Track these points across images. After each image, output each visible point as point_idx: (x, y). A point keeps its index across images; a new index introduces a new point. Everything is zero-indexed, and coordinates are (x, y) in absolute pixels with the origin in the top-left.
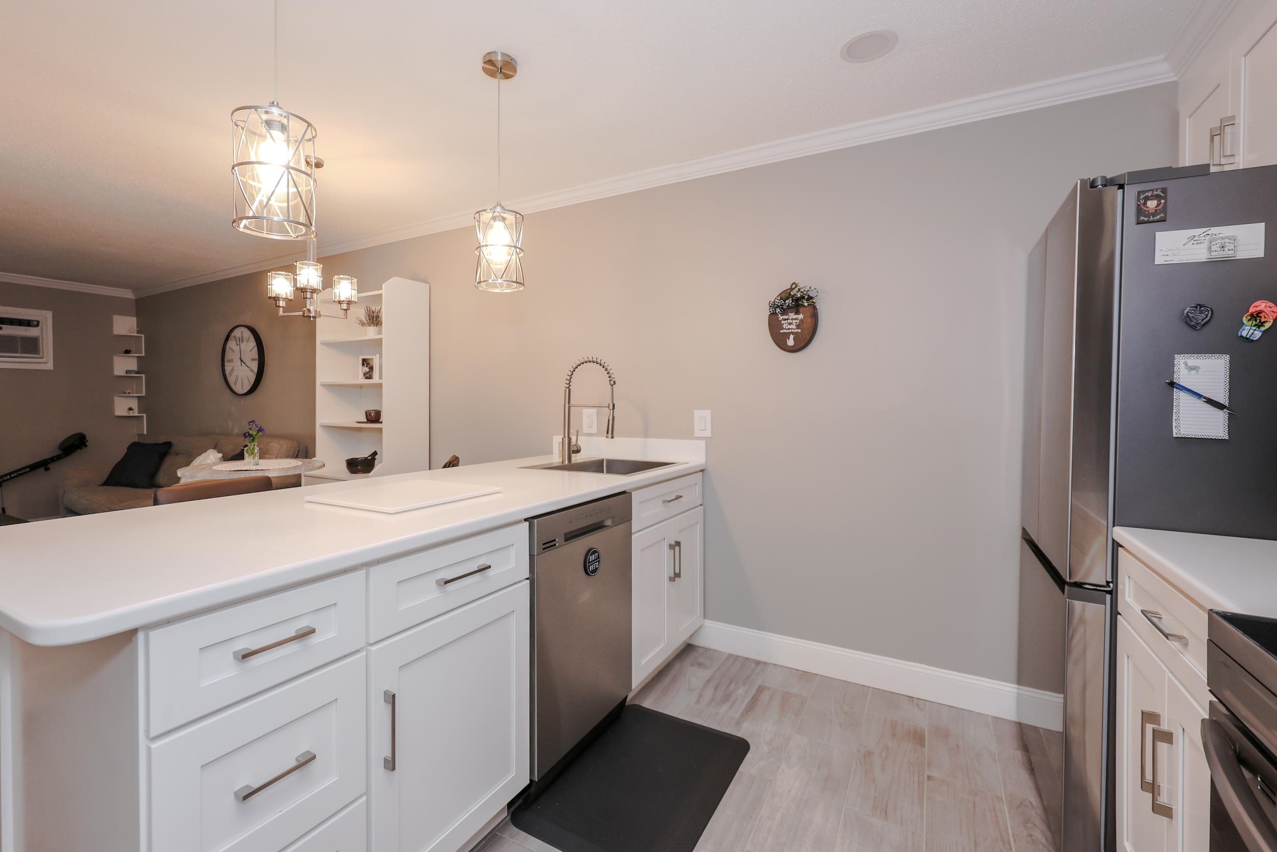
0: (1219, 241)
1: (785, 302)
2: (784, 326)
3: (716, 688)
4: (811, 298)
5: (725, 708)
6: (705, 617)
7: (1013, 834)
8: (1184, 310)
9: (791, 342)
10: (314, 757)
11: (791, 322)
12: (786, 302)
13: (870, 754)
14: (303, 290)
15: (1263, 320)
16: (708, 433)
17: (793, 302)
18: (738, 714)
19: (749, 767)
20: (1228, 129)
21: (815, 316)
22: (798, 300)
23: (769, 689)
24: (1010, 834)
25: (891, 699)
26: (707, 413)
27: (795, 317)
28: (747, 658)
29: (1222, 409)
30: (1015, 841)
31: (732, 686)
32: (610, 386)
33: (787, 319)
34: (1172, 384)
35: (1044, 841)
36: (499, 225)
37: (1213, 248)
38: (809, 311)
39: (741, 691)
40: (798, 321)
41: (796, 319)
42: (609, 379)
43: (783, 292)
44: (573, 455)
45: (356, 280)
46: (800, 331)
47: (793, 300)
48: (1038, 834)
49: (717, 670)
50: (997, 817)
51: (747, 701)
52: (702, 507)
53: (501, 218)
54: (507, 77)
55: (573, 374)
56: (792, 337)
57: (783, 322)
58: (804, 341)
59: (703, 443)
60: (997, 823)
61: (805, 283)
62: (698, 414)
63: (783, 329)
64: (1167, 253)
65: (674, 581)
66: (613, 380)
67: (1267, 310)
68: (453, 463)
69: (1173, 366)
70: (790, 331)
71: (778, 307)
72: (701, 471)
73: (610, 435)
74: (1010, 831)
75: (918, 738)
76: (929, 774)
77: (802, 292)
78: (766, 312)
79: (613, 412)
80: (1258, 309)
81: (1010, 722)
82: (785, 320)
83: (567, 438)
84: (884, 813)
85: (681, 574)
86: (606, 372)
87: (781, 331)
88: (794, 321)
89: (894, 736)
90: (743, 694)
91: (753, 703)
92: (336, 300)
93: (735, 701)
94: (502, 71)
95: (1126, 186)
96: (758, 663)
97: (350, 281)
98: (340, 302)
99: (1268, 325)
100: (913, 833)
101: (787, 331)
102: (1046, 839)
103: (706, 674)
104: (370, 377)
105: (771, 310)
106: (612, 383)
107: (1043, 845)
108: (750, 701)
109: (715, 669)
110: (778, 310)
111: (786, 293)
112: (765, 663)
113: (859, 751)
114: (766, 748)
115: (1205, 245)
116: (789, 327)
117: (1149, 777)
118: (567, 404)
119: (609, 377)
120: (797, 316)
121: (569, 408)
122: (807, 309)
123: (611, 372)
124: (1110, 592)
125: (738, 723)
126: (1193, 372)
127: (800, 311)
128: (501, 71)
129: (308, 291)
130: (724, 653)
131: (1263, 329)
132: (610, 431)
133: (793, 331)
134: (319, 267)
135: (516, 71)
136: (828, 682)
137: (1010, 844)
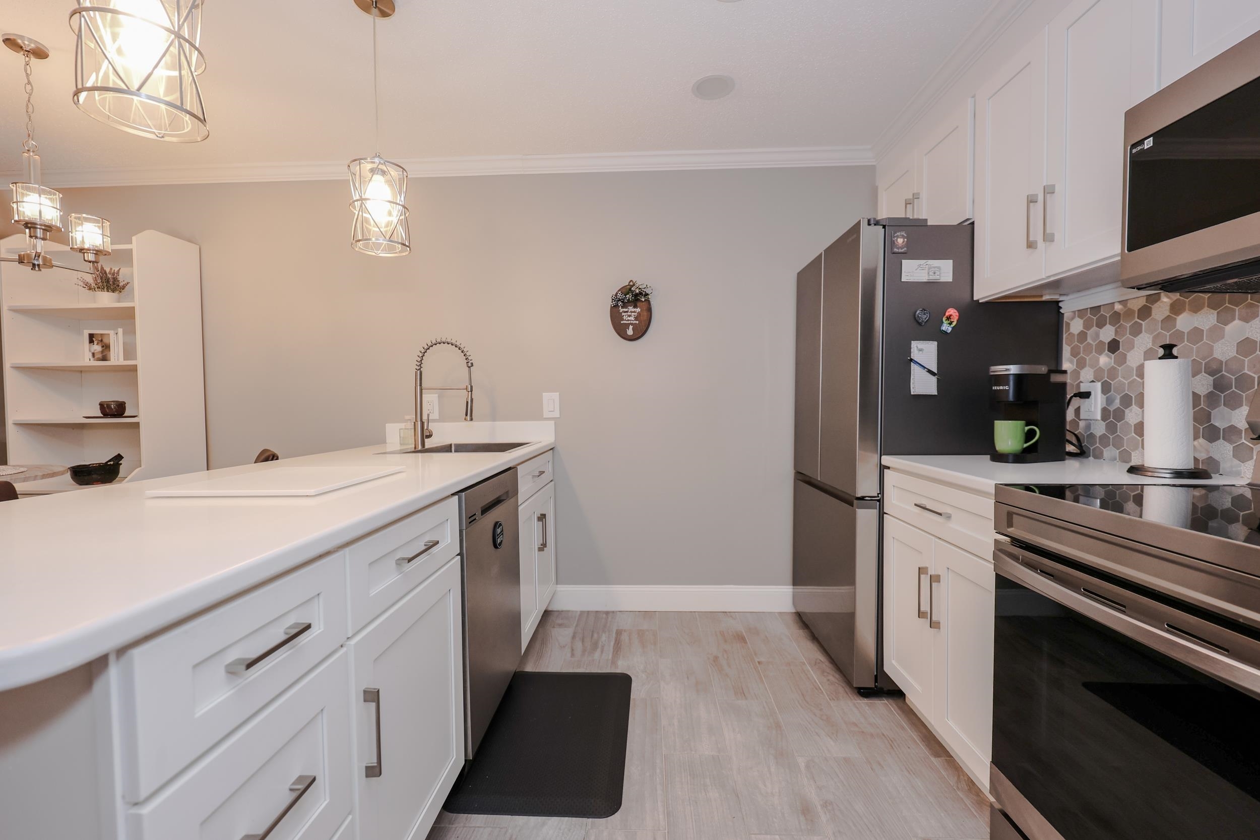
0: (933, 269)
1: (625, 295)
2: (625, 318)
3: (583, 641)
4: (648, 294)
5: (597, 655)
6: (557, 584)
7: (819, 682)
8: (916, 312)
9: (630, 332)
10: (314, 779)
11: (630, 315)
12: (627, 296)
13: (716, 658)
14: (29, 225)
15: (952, 320)
16: (557, 414)
17: (632, 297)
18: (610, 657)
19: (637, 693)
20: (916, 200)
21: (649, 310)
22: (636, 295)
23: (625, 631)
24: (819, 684)
25: (712, 616)
26: (556, 396)
27: (633, 310)
28: (597, 611)
29: (934, 376)
30: (822, 686)
31: (595, 636)
32: (467, 368)
33: (627, 312)
34: (911, 360)
35: (837, 681)
36: (378, 179)
37: (931, 273)
38: (645, 305)
39: (604, 637)
40: (636, 314)
41: (634, 312)
42: (466, 361)
43: (624, 287)
44: (426, 440)
45: (108, 223)
46: (637, 322)
47: (632, 295)
48: (831, 678)
49: (577, 626)
50: (806, 675)
51: (612, 643)
52: (553, 483)
53: (380, 172)
54: (384, 14)
55: (424, 355)
56: (631, 327)
57: (623, 314)
58: (641, 331)
59: (552, 424)
60: (809, 678)
61: (642, 281)
62: (546, 396)
63: (623, 320)
64: (907, 274)
65: (543, 550)
66: (471, 362)
67: (954, 314)
68: (268, 457)
69: (910, 348)
70: (630, 322)
71: (620, 300)
72: (551, 449)
73: (468, 417)
74: (817, 681)
75: (741, 638)
76: (758, 660)
77: (640, 289)
78: (609, 303)
79: (471, 394)
80: (950, 313)
81: (789, 613)
82: (625, 312)
83: (419, 422)
84: (743, 695)
85: (547, 544)
86: (463, 354)
87: (622, 322)
88: (633, 314)
89: (726, 641)
90: (607, 640)
91: (618, 644)
92: (76, 247)
93: (603, 647)
94: (378, 5)
95: (887, 227)
96: (607, 613)
97: (100, 225)
98: (81, 250)
99: (954, 324)
100: (766, 702)
101: (627, 322)
102: (837, 679)
103: (569, 632)
104: (104, 359)
105: (614, 303)
106: (470, 365)
107: (837, 683)
108: (614, 644)
109: (575, 625)
110: (620, 303)
111: (626, 289)
112: (613, 612)
113: (709, 659)
114: (643, 675)
115: (926, 271)
116: (629, 318)
117: (925, 607)
118: (419, 387)
119: (466, 359)
120: (635, 310)
121: (421, 390)
122: (643, 303)
123: (468, 354)
124: (879, 501)
125: (614, 662)
126: (921, 352)
127: (638, 305)
128: (376, 5)
129: (39, 226)
130: (576, 611)
131: (952, 326)
132: (469, 413)
133: (632, 322)
134: (57, 196)
135: (394, 11)
136: (665, 615)
137: (821, 690)
